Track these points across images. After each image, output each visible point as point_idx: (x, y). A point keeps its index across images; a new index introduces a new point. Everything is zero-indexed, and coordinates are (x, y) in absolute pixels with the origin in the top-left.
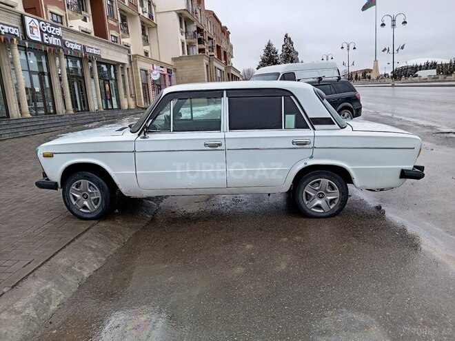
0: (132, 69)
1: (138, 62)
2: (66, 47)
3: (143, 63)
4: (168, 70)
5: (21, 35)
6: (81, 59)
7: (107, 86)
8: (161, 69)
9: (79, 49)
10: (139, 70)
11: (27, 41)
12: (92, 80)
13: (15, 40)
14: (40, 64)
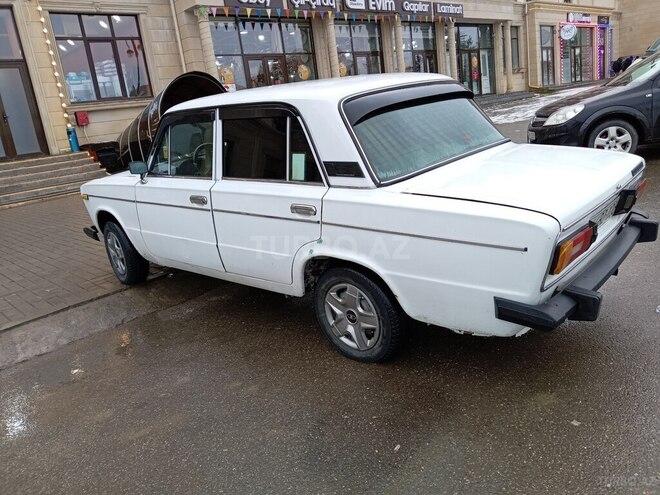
0: (525, 27)
1: (537, 15)
2: (404, 10)
3: (546, 15)
4: (600, 18)
5: (338, 5)
6: (433, 24)
7: (475, 60)
8: (584, 19)
9: (426, 10)
10: (537, 28)
11: (346, 11)
12: (447, 54)
13: (330, 13)
14: (372, 40)
